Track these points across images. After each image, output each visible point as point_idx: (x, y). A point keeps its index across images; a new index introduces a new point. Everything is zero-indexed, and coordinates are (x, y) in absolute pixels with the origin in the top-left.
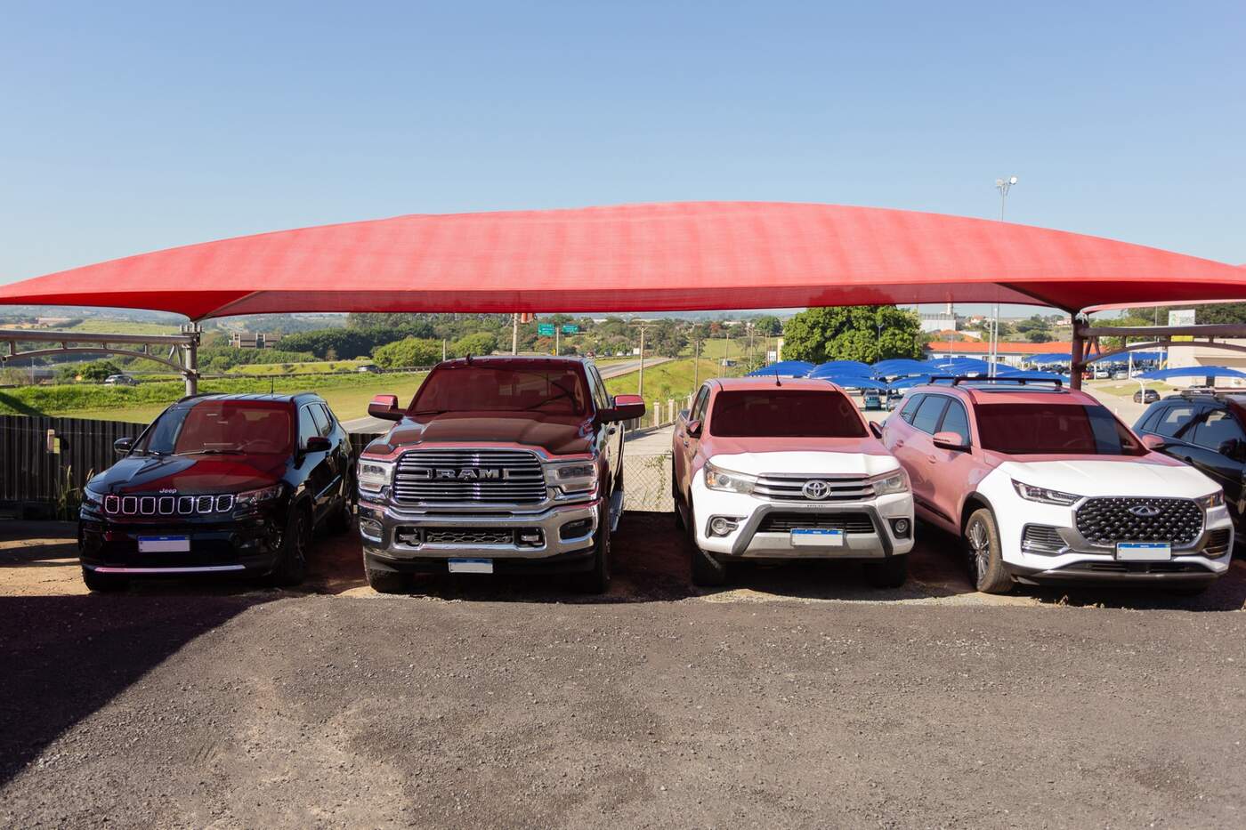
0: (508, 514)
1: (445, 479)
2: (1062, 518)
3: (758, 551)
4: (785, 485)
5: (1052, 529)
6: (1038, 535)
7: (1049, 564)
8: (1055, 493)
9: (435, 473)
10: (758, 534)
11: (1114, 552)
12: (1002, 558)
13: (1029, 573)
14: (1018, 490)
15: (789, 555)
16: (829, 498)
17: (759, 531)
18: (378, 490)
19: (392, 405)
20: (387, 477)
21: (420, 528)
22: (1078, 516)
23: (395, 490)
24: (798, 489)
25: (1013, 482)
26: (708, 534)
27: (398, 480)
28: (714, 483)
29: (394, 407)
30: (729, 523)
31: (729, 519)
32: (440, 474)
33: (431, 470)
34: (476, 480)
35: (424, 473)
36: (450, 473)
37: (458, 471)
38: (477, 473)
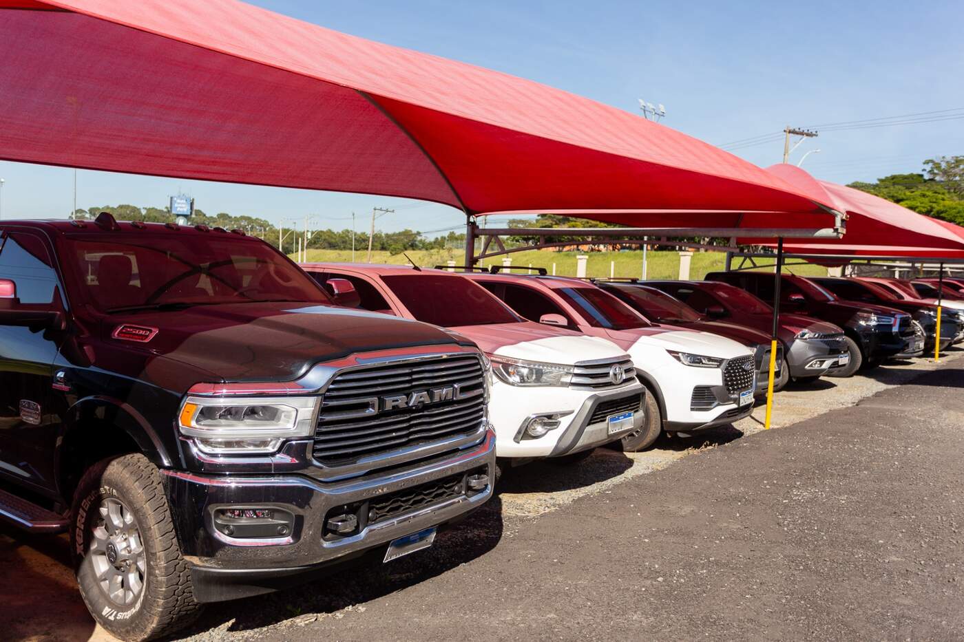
1: (396, 411)
2: (713, 377)
3: (583, 446)
5: (708, 388)
6: (702, 396)
7: (707, 417)
8: (710, 359)
9: (382, 403)
10: (588, 427)
11: (737, 401)
12: (665, 417)
13: (689, 428)
14: (678, 359)
16: (625, 381)
17: (589, 424)
18: (270, 449)
19: (13, 296)
20: (302, 423)
21: (364, 502)
22: (724, 374)
23: (316, 442)
24: (607, 375)
25: (670, 352)
26: (516, 440)
27: (321, 424)
28: (517, 379)
29: (15, 301)
30: (549, 420)
31: (549, 417)
32: (390, 403)
33: (375, 399)
34: (426, 407)
35: (365, 406)
36: (401, 401)
37: (408, 395)
38: (431, 395)
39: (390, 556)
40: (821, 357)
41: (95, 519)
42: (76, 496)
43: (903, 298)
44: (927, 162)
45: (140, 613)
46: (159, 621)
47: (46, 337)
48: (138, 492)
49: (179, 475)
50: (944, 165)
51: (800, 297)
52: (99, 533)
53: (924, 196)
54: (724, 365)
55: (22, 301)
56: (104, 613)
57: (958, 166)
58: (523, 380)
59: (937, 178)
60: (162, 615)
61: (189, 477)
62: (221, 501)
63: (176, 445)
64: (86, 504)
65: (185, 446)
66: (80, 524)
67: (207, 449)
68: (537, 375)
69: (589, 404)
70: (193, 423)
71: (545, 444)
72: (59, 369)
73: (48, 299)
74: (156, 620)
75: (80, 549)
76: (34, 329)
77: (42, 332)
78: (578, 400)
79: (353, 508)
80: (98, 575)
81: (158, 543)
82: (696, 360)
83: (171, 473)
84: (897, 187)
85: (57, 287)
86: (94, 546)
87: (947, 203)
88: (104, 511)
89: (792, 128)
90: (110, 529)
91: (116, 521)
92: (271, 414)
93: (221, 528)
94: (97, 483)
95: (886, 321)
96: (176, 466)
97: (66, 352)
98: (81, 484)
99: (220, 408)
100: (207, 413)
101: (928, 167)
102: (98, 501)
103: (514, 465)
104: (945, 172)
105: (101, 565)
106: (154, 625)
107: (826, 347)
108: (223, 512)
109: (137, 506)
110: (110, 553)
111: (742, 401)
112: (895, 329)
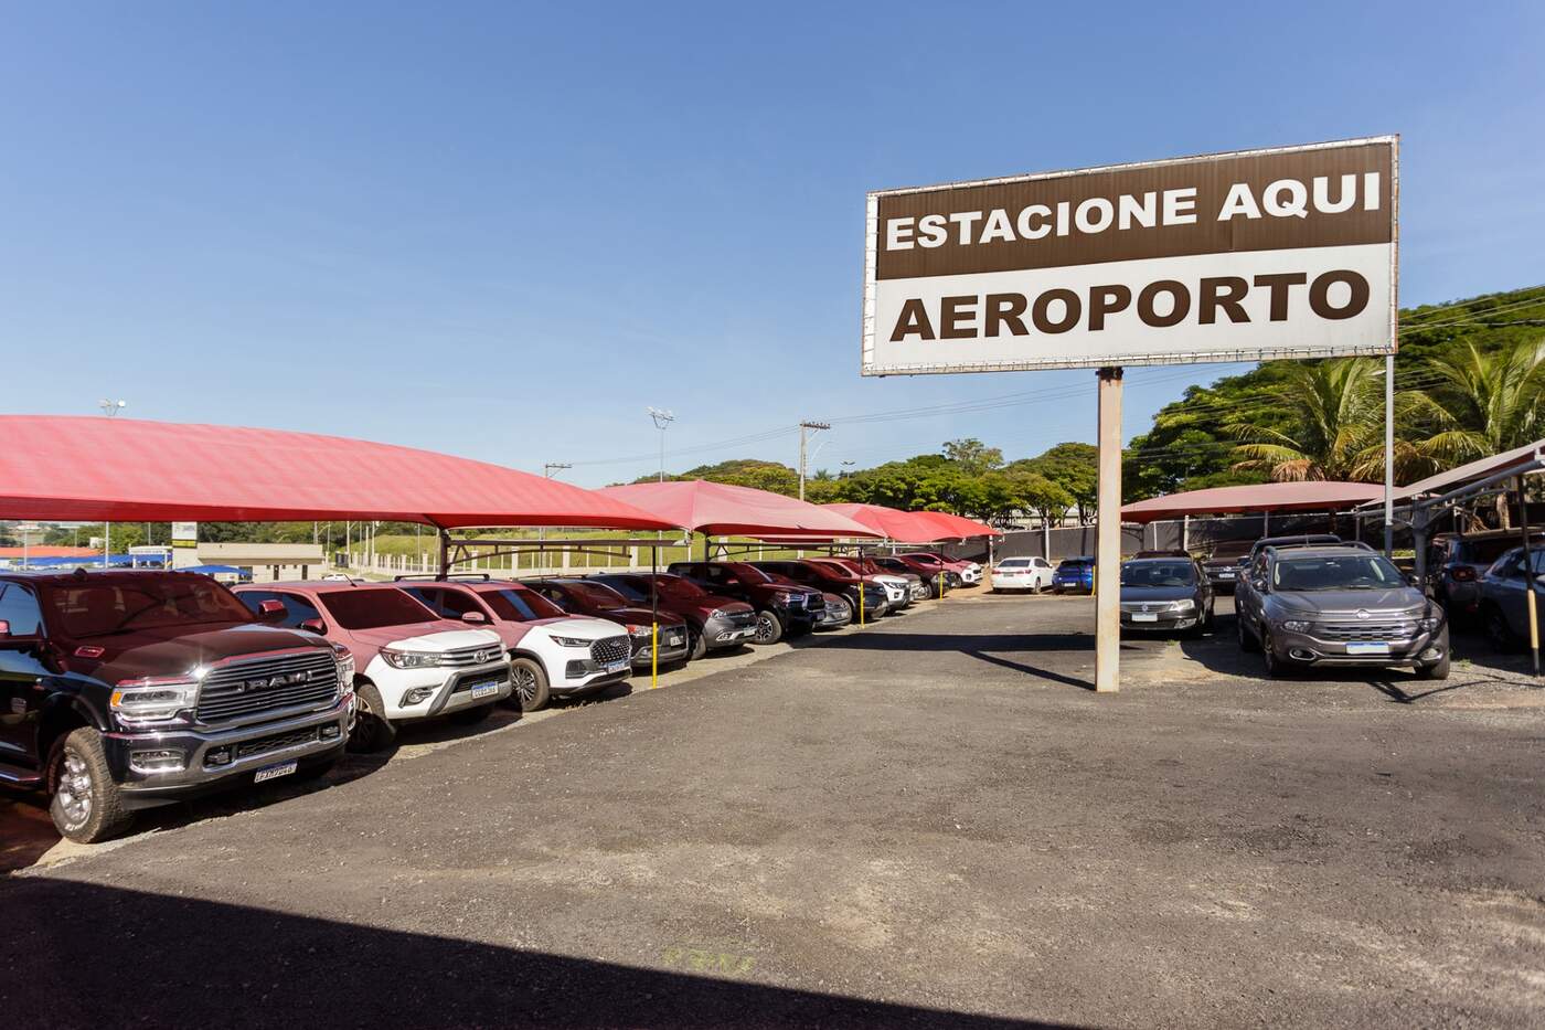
0: (311, 713)
1: (259, 689)
2: (584, 654)
3: (450, 708)
4: (460, 656)
5: (580, 661)
6: (575, 668)
7: (579, 683)
8: (581, 640)
9: (247, 686)
10: (453, 695)
11: (606, 670)
12: (549, 684)
13: (566, 691)
14: (557, 642)
15: (469, 706)
16: (489, 661)
17: (454, 692)
18: (168, 716)
19: (6, 631)
20: (190, 699)
21: (235, 744)
22: (592, 651)
23: (199, 710)
24: (472, 657)
25: (552, 637)
26: (400, 706)
27: (202, 699)
28: (401, 663)
29: (9, 635)
30: (425, 691)
31: (425, 689)
32: (253, 685)
33: (243, 683)
34: (283, 686)
35: (236, 687)
36: (262, 683)
37: (269, 681)
38: (287, 678)
39: (260, 777)
40: (728, 631)
41: (62, 770)
42: (49, 757)
43: (850, 575)
44: (945, 445)
45: (88, 822)
46: (101, 827)
47: (32, 656)
48: (87, 748)
49: (111, 735)
50: (959, 447)
51: (736, 582)
52: (65, 779)
53: (942, 474)
54: (591, 645)
55: (13, 634)
56: (66, 828)
57: (970, 448)
58: (405, 665)
59: (957, 458)
60: (102, 821)
61: (117, 736)
62: (136, 748)
63: (108, 717)
64: (55, 761)
65: (114, 717)
66: (52, 774)
67: (127, 718)
68: (417, 661)
69: (454, 677)
70: (120, 704)
71: (423, 708)
72: (39, 676)
73: (33, 631)
74: (98, 825)
75: (51, 790)
76: (22, 652)
77: (28, 653)
78: (445, 675)
79: (228, 748)
80: (64, 805)
81: (99, 777)
82: (570, 642)
83: (106, 734)
84: (922, 467)
85: (39, 625)
86: (61, 788)
87: (962, 481)
88: (67, 764)
89: (807, 422)
90: (72, 775)
91: (75, 769)
92: (170, 695)
93: (136, 764)
94: (62, 746)
95: (798, 598)
96: (109, 731)
97: (46, 665)
98: (52, 749)
99: (136, 694)
100: (129, 697)
101: (947, 449)
102: (64, 758)
103: (403, 724)
104: (961, 454)
105: (66, 799)
106: (97, 829)
107: (732, 623)
108: (138, 754)
109: (86, 756)
110: (71, 790)
111: (610, 669)
112: (804, 605)
